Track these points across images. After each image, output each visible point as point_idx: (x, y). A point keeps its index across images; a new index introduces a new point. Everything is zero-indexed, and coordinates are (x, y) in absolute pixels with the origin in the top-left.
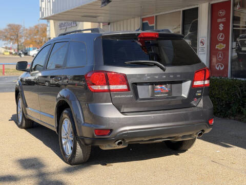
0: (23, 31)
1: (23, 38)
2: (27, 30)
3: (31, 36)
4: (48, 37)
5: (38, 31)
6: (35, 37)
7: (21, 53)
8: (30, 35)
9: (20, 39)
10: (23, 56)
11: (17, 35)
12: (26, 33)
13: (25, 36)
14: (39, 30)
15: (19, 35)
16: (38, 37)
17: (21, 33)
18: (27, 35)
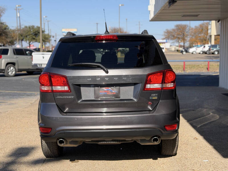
0: (189, 30)
1: (189, 36)
2: (192, 29)
3: (197, 34)
4: (209, 34)
5: (202, 29)
6: (200, 35)
7: (184, 50)
8: (195, 33)
9: (186, 38)
10: (184, 53)
11: (183, 34)
12: (192, 32)
13: (191, 35)
14: (204, 28)
15: (185, 34)
16: (202, 35)
17: (187, 32)
18: (193, 34)
